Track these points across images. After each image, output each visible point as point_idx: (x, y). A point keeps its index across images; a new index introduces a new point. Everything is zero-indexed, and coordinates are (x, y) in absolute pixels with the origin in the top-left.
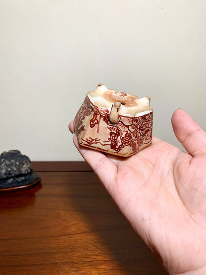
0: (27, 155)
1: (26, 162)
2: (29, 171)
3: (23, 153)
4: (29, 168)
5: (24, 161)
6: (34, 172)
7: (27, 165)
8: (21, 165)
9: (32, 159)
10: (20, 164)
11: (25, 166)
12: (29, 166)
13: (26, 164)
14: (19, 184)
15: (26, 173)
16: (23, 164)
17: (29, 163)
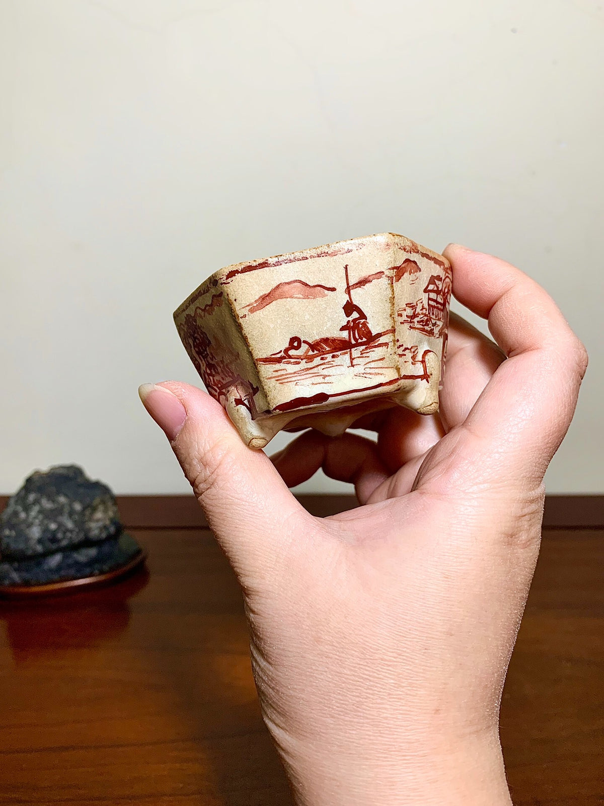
0: (105, 480)
1: (103, 502)
2: (112, 529)
3: (92, 474)
4: (113, 521)
5: (97, 501)
6: (126, 533)
7: (105, 511)
8: (87, 513)
9: (119, 488)
10: (84, 509)
11: (99, 515)
12: (111, 514)
13: (101, 508)
15: (104, 535)
16: (94, 509)
17: (110, 504)
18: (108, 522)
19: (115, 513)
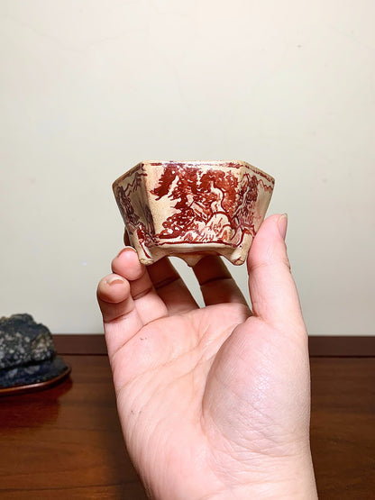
0: (44, 324)
1: (44, 337)
2: (49, 354)
3: (37, 320)
4: (48, 348)
5: (40, 336)
6: (58, 357)
7: (45, 343)
8: (33, 343)
9: (54, 330)
10: (31, 341)
11: (41, 345)
12: (48, 344)
13: (42, 340)
15: (43, 358)
16: (38, 342)
17: (48, 338)
18: (46, 350)
19: (51, 344)
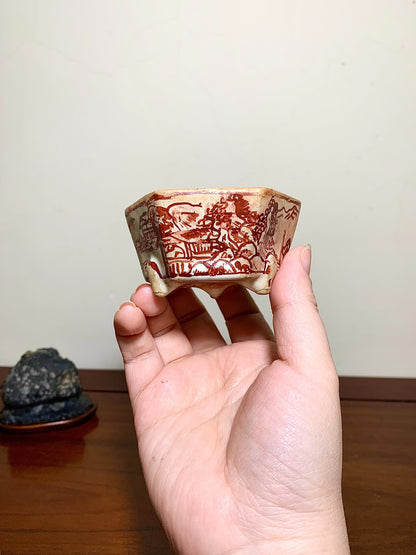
0: (70, 359)
1: (70, 373)
2: (74, 390)
3: (63, 355)
4: (75, 385)
5: (66, 371)
6: (84, 393)
7: (71, 379)
8: (59, 379)
9: (79, 365)
10: (57, 376)
11: (66, 381)
12: (74, 381)
13: (68, 376)
14: (55, 416)
15: (69, 395)
16: (64, 377)
17: (74, 373)
18: (72, 386)
19: (76, 380)
